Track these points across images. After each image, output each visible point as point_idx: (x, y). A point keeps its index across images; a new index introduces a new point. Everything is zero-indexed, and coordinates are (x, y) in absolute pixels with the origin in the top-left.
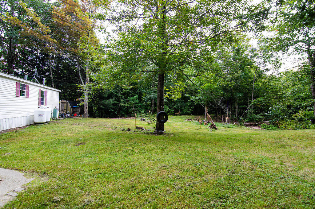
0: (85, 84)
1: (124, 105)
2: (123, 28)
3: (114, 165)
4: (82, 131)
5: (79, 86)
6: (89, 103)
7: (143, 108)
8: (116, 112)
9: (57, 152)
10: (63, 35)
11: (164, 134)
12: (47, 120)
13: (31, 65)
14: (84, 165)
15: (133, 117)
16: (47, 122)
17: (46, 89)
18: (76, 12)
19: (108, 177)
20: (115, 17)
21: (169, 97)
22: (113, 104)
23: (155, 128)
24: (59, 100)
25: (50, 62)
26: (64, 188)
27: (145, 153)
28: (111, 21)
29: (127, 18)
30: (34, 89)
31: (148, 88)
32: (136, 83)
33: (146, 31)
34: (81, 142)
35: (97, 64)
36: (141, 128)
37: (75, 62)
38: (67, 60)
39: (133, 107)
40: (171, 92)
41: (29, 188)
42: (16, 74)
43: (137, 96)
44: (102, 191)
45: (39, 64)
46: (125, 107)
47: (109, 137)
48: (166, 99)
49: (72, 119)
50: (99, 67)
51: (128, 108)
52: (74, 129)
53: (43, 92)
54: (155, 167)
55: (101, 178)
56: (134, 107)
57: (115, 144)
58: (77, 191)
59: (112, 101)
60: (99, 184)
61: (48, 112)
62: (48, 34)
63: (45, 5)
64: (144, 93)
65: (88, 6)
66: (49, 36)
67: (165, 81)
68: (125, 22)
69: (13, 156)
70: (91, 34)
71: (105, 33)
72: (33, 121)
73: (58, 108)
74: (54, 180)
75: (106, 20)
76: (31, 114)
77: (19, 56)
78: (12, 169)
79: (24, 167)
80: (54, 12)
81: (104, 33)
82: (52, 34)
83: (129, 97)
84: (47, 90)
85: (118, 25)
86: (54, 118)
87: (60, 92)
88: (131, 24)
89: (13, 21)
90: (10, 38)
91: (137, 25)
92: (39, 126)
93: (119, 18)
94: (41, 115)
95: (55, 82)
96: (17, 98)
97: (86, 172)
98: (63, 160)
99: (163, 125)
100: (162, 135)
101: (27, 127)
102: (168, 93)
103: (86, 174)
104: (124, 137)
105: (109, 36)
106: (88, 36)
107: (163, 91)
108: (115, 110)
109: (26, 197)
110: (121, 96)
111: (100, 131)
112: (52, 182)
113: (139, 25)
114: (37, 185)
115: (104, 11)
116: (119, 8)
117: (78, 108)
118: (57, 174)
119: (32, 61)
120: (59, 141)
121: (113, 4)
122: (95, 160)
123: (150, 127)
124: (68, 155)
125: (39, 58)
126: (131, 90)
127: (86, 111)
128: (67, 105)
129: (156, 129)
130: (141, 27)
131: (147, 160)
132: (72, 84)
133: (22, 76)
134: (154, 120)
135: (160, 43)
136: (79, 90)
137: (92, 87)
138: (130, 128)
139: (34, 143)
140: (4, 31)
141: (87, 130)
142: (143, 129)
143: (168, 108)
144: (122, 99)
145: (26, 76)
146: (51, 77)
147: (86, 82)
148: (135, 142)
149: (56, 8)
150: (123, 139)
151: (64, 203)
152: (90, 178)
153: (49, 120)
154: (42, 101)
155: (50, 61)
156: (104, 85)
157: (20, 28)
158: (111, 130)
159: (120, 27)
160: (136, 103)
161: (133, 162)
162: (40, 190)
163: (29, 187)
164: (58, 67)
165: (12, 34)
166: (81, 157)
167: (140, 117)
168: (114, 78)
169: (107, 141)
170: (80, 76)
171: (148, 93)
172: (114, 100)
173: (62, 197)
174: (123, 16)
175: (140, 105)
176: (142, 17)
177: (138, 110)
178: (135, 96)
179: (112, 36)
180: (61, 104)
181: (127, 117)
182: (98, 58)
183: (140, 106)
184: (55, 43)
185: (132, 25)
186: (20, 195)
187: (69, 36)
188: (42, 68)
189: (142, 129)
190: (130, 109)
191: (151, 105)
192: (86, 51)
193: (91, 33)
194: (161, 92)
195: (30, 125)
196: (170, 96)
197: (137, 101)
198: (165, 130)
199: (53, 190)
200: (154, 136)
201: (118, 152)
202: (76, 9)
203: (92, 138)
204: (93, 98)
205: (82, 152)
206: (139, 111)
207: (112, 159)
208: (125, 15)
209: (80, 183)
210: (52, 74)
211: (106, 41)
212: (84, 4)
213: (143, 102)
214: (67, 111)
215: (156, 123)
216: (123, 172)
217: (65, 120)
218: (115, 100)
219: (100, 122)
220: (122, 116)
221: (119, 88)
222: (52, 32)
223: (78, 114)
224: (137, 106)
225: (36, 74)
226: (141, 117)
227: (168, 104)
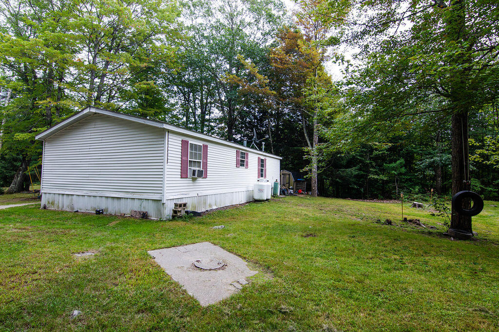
0: (312, 146)
1: (376, 177)
2: (371, 46)
3: (367, 281)
4: (311, 215)
5: (306, 149)
6: (319, 175)
7: (417, 184)
8: (363, 189)
9: (281, 242)
10: (282, 83)
11: (473, 240)
12: (267, 197)
13: (249, 128)
14: (317, 269)
15: (395, 199)
16: (267, 200)
17: (266, 156)
18: (297, 46)
19: (357, 299)
20: (357, 33)
21: (483, 161)
22: (356, 176)
23: (450, 223)
24: (280, 171)
25: (268, 122)
26: (292, 295)
27: (429, 271)
28: (350, 42)
29: (379, 27)
30: (253, 157)
31: (426, 145)
32: (400, 138)
33: (418, 38)
34: (311, 232)
35: (329, 114)
36: (416, 222)
37: (298, 116)
38: (288, 115)
39: (394, 182)
40: (487, 150)
41: (253, 283)
42: (236, 141)
43: (402, 160)
44: (350, 320)
45: (257, 126)
46: (378, 182)
47: (354, 230)
48: (472, 164)
49: (297, 198)
50: (332, 118)
51: (385, 183)
52: (300, 211)
53: (262, 161)
54: (457, 307)
55: (346, 298)
56: (397, 182)
57: (366, 244)
58: (310, 305)
59: (354, 171)
60: (343, 305)
61: (268, 186)
62: (266, 86)
63: (262, 50)
64: (418, 154)
65: (314, 32)
66: (268, 88)
67: (469, 126)
68: (374, 36)
69: (235, 238)
70: (319, 72)
71: (343, 64)
72: (253, 197)
73: (279, 181)
74: (280, 280)
75: (343, 42)
76: (251, 189)
77: (238, 120)
78: (235, 254)
79: (247, 254)
80: (273, 56)
81: (341, 64)
82: (269, 85)
83: (386, 163)
84: (267, 158)
85: (361, 44)
86: (274, 195)
87: (281, 160)
88: (386, 35)
89: (232, 79)
90: (230, 101)
91: (398, 33)
92: (259, 205)
93: (364, 33)
94: (261, 191)
95: (274, 146)
96: (238, 169)
97: (322, 280)
98: (289, 254)
99: (470, 221)
100: (467, 242)
101: (247, 205)
102: (479, 151)
103: (322, 283)
104: (380, 234)
105: (349, 66)
106: (315, 75)
107: (466, 148)
108: (361, 186)
109: (250, 294)
110: (371, 163)
111: (337, 218)
112: (278, 282)
113: (403, 32)
114: (261, 282)
115: (338, 30)
116: (363, 16)
117: (304, 181)
118: (283, 273)
119: (250, 123)
120: (283, 227)
121: (352, 15)
122: (333, 265)
123: (435, 222)
124: (295, 249)
125: (257, 119)
126: (389, 150)
127: (315, 186)
128: (289, 177)
129: (452, 226)
130: (407, 34)
131: (437, 289)
132: (295, 148)
133: (241, 142)
134: (444, 209)
135: (456, 52)
136: (306, 156)
137: (324, 150)
138: (391, 218)
139: (255, 226)
140: (225, 94)
141: (318, 215)
142: (420, 225)
143: (478, 185)
144: (373, 167)
145: (245, 142)
146: (270, 141)
147: (314, 143)
148: (405, 248)
149: (274, 50)
150: (379, 237)
151: (294, 318)
152: (328, 292)
153: (270, 197)
154: (262, 173)
155: (268, 120)
156: (343, 145)
157: (238, 86)
158: (354, 220)
159: (367, 46)
160: (401, 174)
161: (403, 283)
162: (265, 290)
163: (253, 281)
164: (277, 126)
165: (231, 95)
166: (312, 256)
167: (412, 200)
168: (360, 132)
169: (350, 237)
170: (305, 135)
171: (426, 155)
172: (358, 169)
173: (292, 308)
174: (370, 27)
175: (409, 177)
176: (407, 17)
177: (405, 186)
178: (398, 162)
179: (354, 66)
180: (282, 176)
181: (382, 199)
182: (330, 105)
183: (410, 180)
184: (275, 95)
185: (388, 36)
186: (244, 290)
187: (290, 82)
188: (260, 130)
189: (418, 224)
190: (389, 185)
191: (434, 178)
192: (313, 97)
193: (319, 70)
194: (461, 151)
195: (249, 202)
196: (486, 157)
197: (403, 170)
198: (474, 232)
199: (280, 294)
200: (446, 240)
201: (371, 259)
202: (299, 42)
203: (326, 228)
204: (327, 166)
205: (313, 247)
206: (407, 189)
207: (363, 269)
208: (375, 24)
209: (315, 295)
210: (271, 137)
211: (345, 75)
212: (308, 30)
213: (417, 172)
214: (289, 186)
215: (450, 216)
216: (386, 298)
217: (288, 198)
218: (360, 169)
219: (336, 204)
220: (373, 197)
221: (366, 148)
222: (270, 82)
223: (304, 191)
224: (404, 179)
225: (255, 138)
226: (414, 200)
227: (477, 176)
